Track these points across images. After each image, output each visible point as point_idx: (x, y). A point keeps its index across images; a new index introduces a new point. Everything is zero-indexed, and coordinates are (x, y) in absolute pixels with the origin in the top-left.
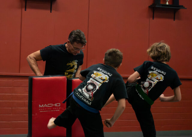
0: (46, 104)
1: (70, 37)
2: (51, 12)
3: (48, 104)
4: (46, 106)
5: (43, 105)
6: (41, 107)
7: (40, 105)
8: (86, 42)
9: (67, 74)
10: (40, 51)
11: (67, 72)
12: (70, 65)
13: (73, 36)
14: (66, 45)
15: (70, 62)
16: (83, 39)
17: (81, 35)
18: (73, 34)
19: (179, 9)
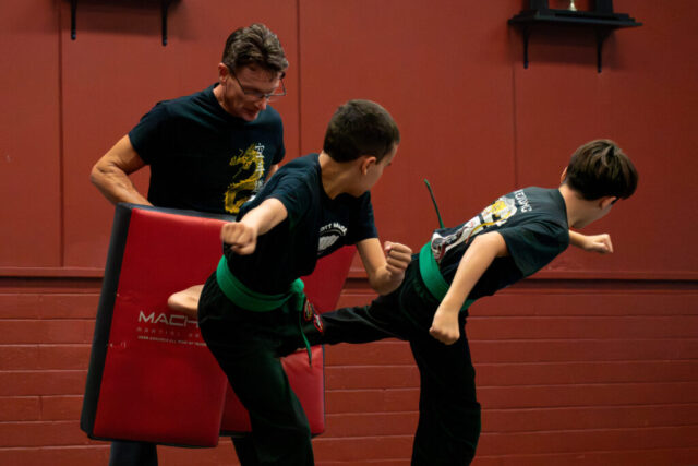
0: (162, 315)
1: (226, 54)
2: (164, 44)
3: (172, 316)
4: (165, 321)
5: (152, 316)
6: (146, 320)
7: (142, 314)
8: (285, 66)
9: (233, 196)
10: (130, 137)
11: (232, 190)
12: (241, 165)
13: (239, 44)
14: (217, 91)
15: (238, 154)
16: (275, 54)
17: (264, 41)
18: (238, 37)
19: (617, 27)
